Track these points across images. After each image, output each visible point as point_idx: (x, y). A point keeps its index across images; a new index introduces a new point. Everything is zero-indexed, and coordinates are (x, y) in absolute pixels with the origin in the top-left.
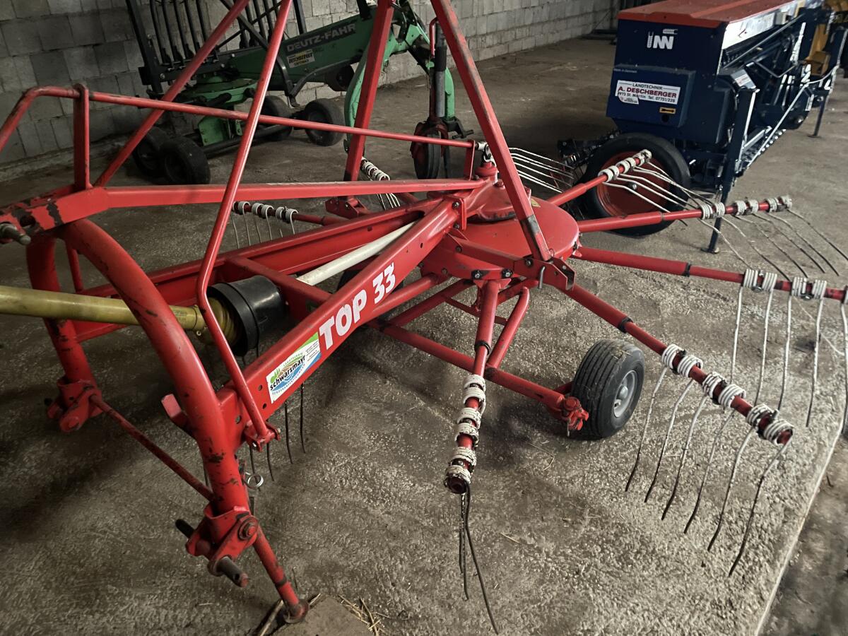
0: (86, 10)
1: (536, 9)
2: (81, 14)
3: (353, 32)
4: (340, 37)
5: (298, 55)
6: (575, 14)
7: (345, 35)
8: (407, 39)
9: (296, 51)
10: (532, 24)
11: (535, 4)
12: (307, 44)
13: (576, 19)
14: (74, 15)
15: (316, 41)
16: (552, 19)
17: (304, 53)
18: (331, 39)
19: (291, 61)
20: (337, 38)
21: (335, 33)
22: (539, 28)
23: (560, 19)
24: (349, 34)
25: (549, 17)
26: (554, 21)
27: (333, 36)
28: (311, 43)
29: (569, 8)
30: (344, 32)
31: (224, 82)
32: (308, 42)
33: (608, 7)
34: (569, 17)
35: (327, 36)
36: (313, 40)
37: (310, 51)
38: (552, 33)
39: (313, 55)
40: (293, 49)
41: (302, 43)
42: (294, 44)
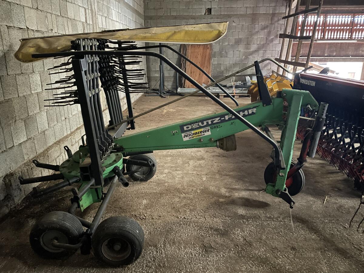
12: (205, 124)
15: (214, 122)
18: (230, 119)
24: (249, 115)
39: (210, 131)
40: (190, 128)
41: (200, 124)
42: (192, 125)
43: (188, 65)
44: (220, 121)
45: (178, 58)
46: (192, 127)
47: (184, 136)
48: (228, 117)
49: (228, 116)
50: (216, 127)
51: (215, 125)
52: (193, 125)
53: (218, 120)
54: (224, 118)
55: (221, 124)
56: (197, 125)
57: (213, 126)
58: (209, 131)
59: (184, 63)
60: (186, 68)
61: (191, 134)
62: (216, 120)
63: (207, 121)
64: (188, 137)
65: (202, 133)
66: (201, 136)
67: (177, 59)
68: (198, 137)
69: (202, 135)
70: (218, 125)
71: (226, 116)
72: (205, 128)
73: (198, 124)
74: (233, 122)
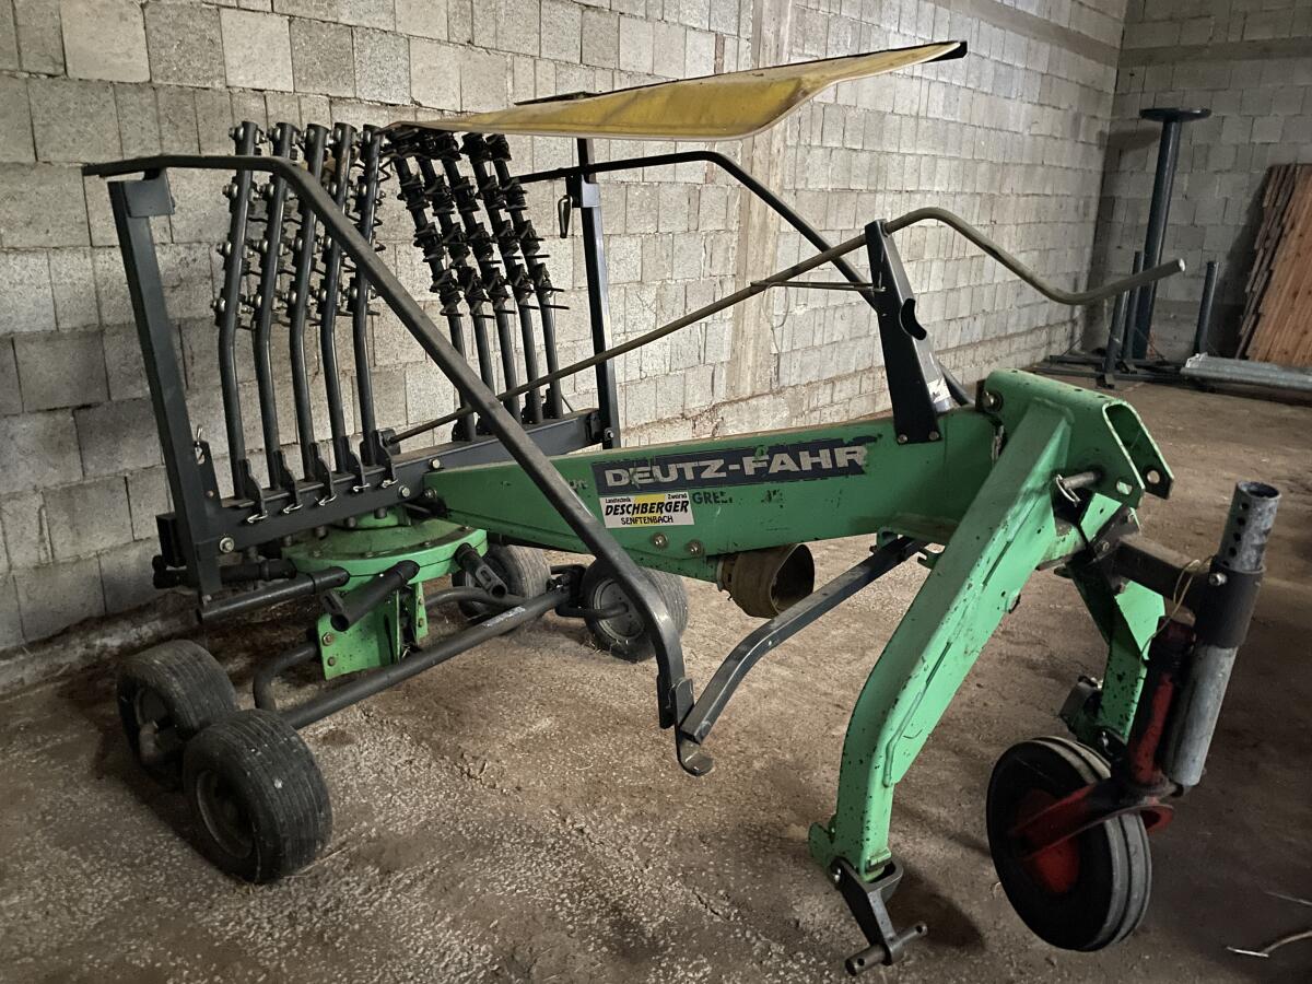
0: (66, 325)
1: (966, 321)
2: (52, 337)
3: (853, 469)
4: (801, 475)
5: (636, 499)
6: (1021, 329)
7: (817, 472)
8: (1084, 524)
9: (631, 489)
10: (958, 348)
11: (964, 313)
12: (673, 476)
13: (1023, 338)
14: (31, 338)
15: (706, 475)
16: (988, 338)
17: (664, 498)
18: (762, 475)
19: (613, 510)
20: (785, 476)
21: (783, 462)
22: (970, 353)
23: (999, 339)
24: (836, 471)
25: (984, 335)
26: (991, 341)
27: (775, 468)
28: (689, 475)
29: (1013, 320)
30: (816, 466)
31: (399, 525)
32: (681, 472)
33: (1067, 318)
34: (1012, 336)
35: (750, 465)
36: (698, 471)
37: (685, 495)
38: (989, 362)
39: (689, 507)
40: (625, 482)
41: (657, 471)
42: (631, 470)
43: (1285, 259)
44: (724, 475)
45: (1245, 227)
46: (631, 476)
47: (608, 507)
48: (755, 465)
49: (753, 458)
50: (712, 499)
51: (707, 490)
52: (635, 473)
53: (719, 471)
54: (737, 467)
55: (730, 491)
56: (647, 475)
57: (702, 491)
58: (686, 511)
59: (1266, 250)
60: (1271, 273)
61: (627, 503)
62: (712, 469)
63: (680, 466)
64: (619, 517)
65: (665, 513)
66: (661, 524)
67: (1239, 232)
68: (651, 525)
69: (663, 520)
70: (718, 490)
71: (745, 459)
72: (674, 494)
73: (648, 469)
74: (775, 492)
